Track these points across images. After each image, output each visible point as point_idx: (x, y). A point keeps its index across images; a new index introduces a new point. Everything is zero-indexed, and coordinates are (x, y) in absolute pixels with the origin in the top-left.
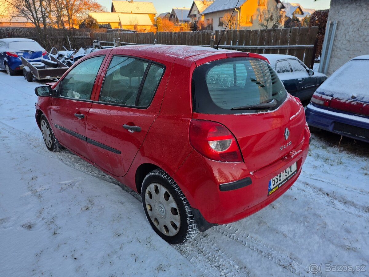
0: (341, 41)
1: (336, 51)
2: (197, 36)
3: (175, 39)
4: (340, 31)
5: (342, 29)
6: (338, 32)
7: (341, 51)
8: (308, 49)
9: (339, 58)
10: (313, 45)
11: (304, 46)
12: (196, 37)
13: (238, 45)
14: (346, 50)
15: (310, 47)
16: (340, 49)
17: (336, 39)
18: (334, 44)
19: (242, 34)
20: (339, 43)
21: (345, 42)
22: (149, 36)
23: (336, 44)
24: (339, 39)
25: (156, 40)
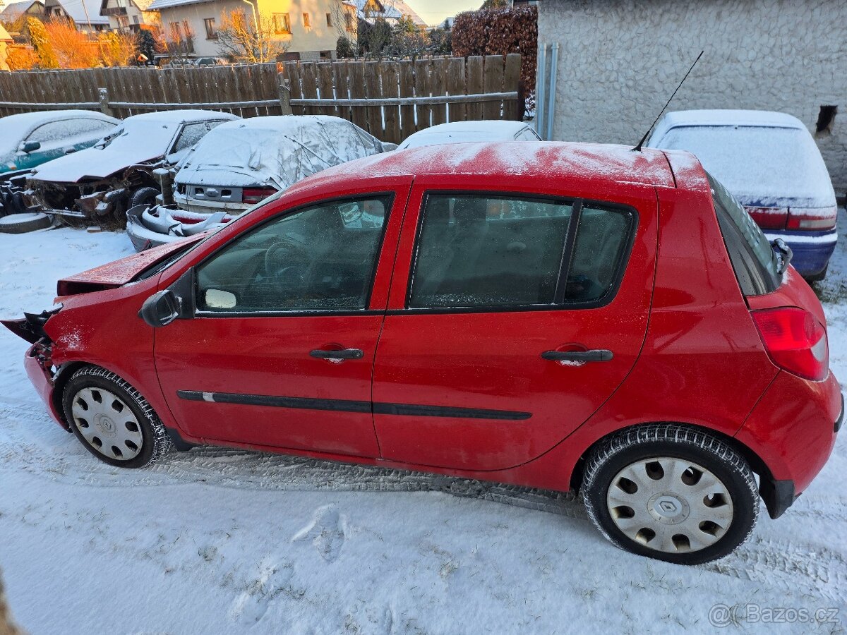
0: (570, 83)
1: (563, 102)
2: (237, 79)
3: (168, 87)
4: (565, 62)
5: (566, 59)
6: (562, 65)
7: (571, 101)
8: (507, 101)
9: (568, 116)
10: (516, 93)
11: (499, 94)
12: (234, 80)
13: (352, 98)
14: (579, 98)
15: (512, 96)
16: (569, 98)
17: (559, 79)
18: (557, 89)
19: (357, 72)
20: (565, 87)
21: (576, 84)
22: (77, 80)
23: (560, 88)
24: (565, 78)
25: (104, 90)
